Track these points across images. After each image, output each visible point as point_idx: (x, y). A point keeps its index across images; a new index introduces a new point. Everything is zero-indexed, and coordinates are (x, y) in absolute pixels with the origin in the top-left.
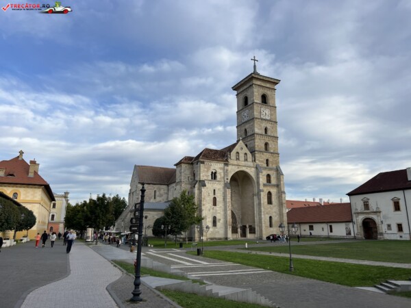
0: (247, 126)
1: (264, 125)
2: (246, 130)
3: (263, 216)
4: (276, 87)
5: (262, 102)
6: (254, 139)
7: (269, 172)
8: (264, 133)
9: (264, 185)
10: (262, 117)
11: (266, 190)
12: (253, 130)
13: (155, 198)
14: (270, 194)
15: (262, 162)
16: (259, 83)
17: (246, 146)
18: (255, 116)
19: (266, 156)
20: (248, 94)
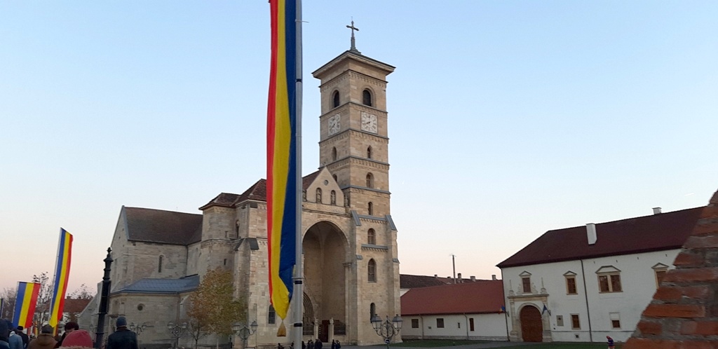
0: (337, 143)
1: (367, 142)
2: (335, 149)
3: (359, 303)
4: (388, 78)
5: (364, 103)
6: (349, 166)
7: (373, 226)
8: (366, 157)
9: (364, 248)
10: (363, 128)
11: (367, 256)
12: (347, 151)
13: (160, 271)
14: (372, 262)
15: (361, 206)
16: (359, 68)
17: (335, 177)
18: (352, 127)
19: (369, 196)
20: (340, 86)
